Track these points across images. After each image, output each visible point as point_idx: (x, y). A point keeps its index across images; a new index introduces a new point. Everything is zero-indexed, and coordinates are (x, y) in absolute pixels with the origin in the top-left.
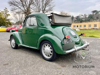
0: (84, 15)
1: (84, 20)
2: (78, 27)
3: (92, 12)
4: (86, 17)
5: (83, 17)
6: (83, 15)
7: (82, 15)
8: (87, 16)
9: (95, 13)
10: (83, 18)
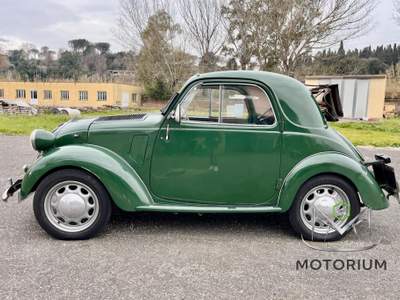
0: (40, 51)
1: (44, 68)
2: (36, 97)
3: (70, 42)
4: (50, 61)
5: (37, 57)
6: (39, 48)
7: (35, 51)
8: (56, 57)
9: (81, 51)
10: (39, 62)
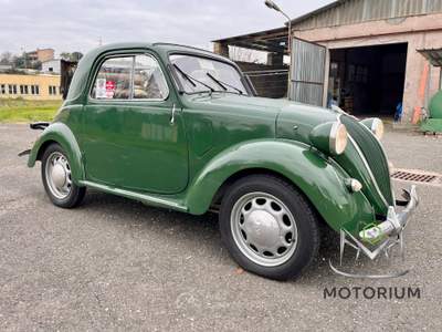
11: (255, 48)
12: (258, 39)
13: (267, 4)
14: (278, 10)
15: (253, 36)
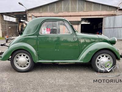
11: (12, 17)
12: (15, 14)
13: (19, 3)
14: (23, 6)
15: (14, 13)
